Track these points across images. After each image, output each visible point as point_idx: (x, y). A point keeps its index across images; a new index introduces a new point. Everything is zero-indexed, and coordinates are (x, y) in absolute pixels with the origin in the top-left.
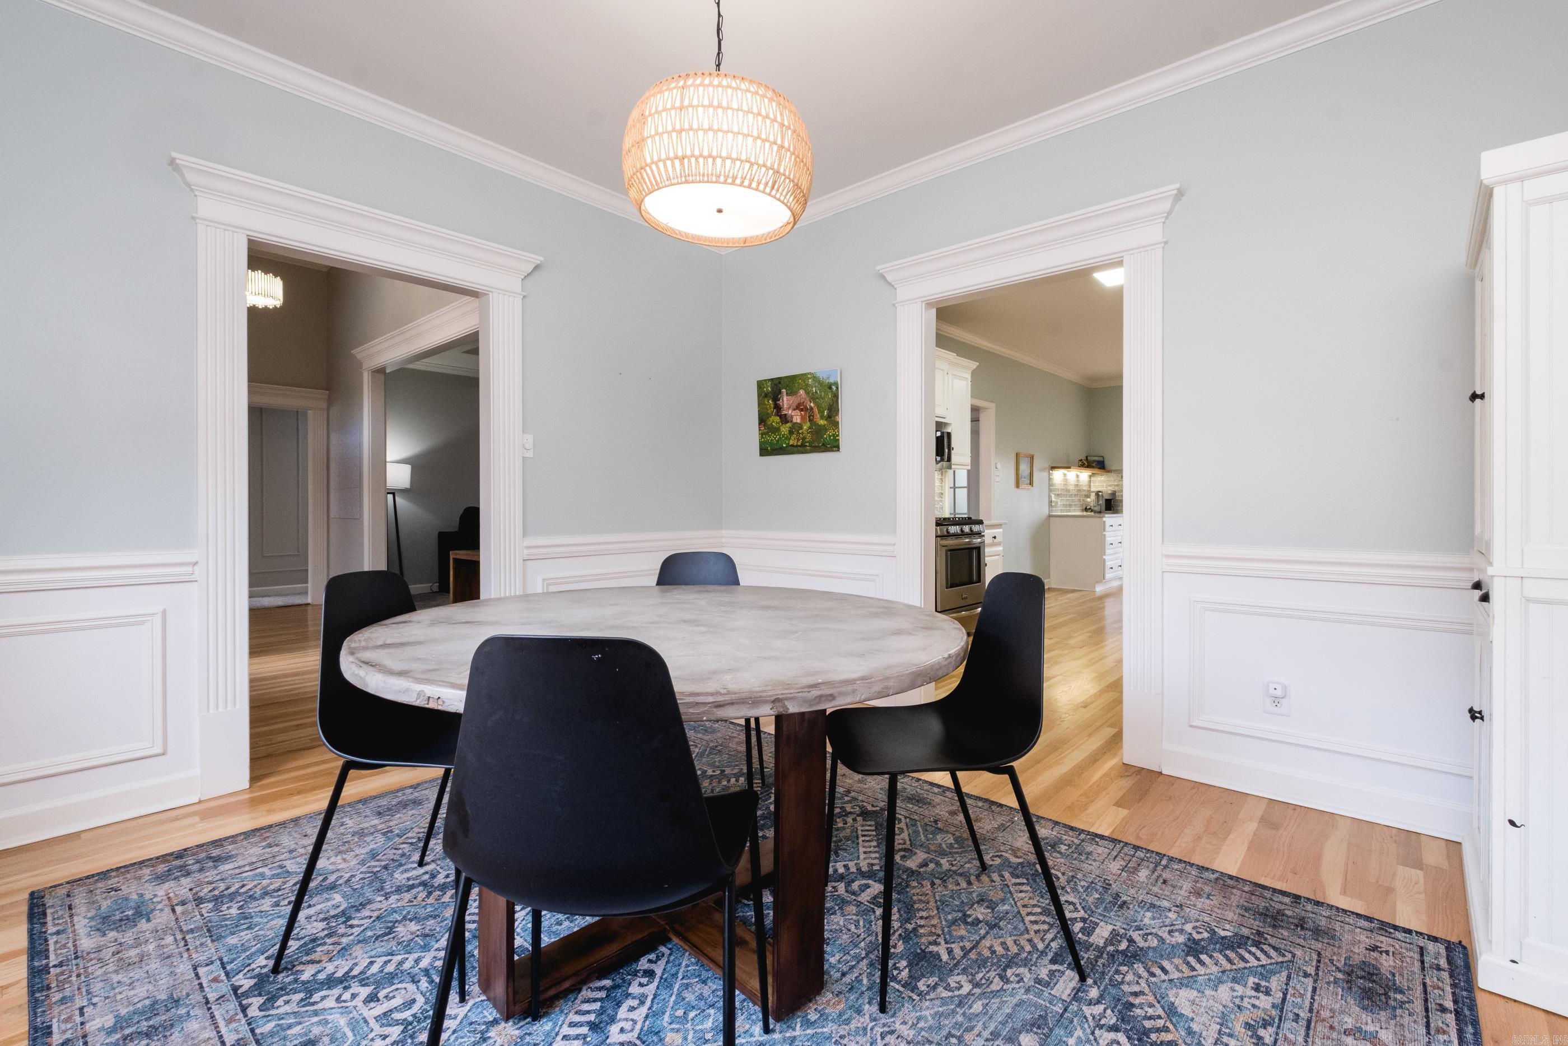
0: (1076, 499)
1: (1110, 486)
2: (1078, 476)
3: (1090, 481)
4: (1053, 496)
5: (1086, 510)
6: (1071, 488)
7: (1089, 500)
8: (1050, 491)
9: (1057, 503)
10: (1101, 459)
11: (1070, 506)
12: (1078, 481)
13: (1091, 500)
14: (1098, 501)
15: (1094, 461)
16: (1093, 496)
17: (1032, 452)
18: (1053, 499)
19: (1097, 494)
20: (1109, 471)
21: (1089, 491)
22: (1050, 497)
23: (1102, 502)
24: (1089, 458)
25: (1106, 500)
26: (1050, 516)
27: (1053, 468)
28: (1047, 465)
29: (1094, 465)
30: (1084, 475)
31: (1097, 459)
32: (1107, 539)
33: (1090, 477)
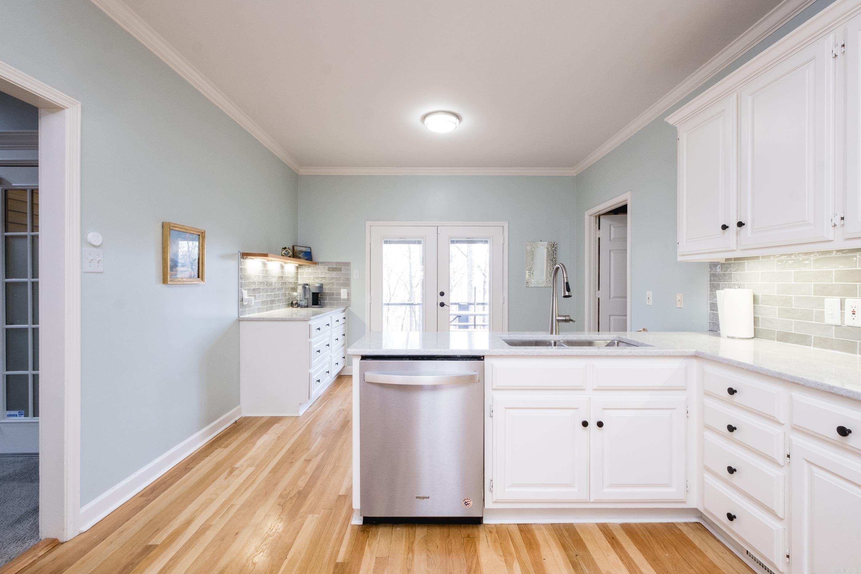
0: (280, 293)
1: (317, 278)
2: (282, 267)
3: (297, 273)
4: (245, 292)
5: (292, 305)
6: (274, 280)
7: (295, 294)
8: (241, 286)
9: (249, 301)
10: (308, 250)
11: (272, 302)
12: (282, 272)
13: (298, 294)
14: (305, 295)
15: (301, 252)
16: (300, 289)
17: (202, 228)
18: (246, 296)
19: (305, 286)
20: (316, 263)
21: (296, 283)
22: (240, 293)
23: (309, 296)
24: (295, 248)
25: (313, 293)
26: (239, 320)
27: (245, 255)
28: (236, 250)
29: (301, 255)
30: (291, 266)
31: (304, 249)
32: (315, 346)
33: (297, 268)
